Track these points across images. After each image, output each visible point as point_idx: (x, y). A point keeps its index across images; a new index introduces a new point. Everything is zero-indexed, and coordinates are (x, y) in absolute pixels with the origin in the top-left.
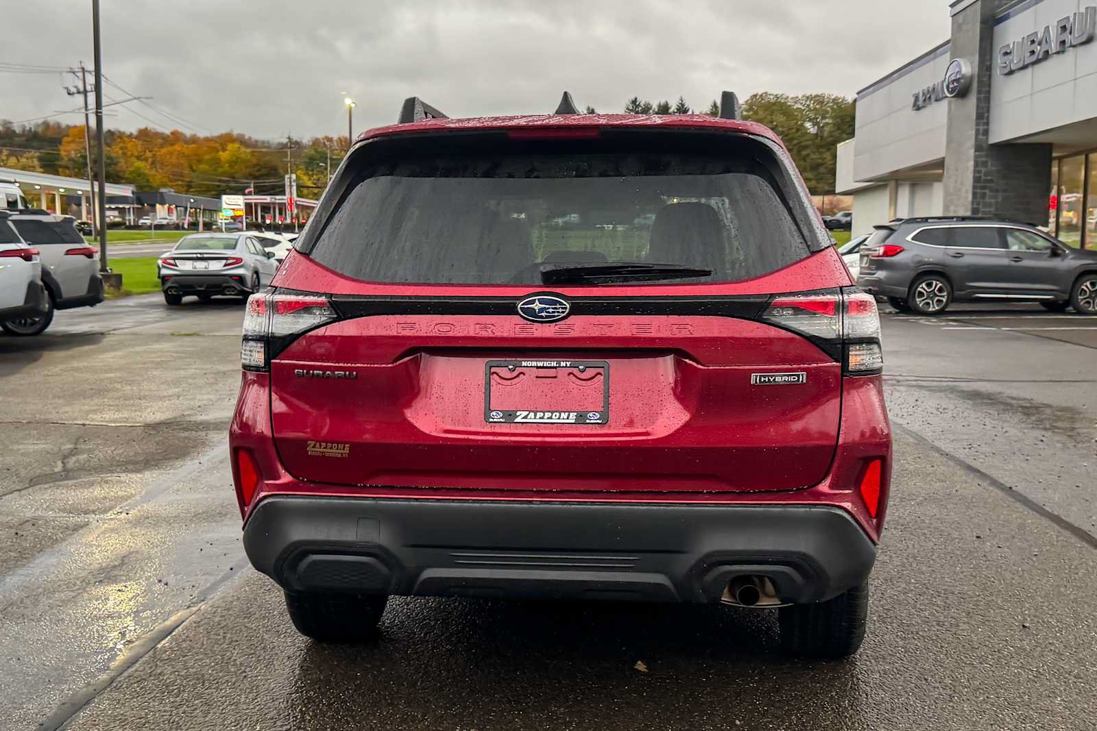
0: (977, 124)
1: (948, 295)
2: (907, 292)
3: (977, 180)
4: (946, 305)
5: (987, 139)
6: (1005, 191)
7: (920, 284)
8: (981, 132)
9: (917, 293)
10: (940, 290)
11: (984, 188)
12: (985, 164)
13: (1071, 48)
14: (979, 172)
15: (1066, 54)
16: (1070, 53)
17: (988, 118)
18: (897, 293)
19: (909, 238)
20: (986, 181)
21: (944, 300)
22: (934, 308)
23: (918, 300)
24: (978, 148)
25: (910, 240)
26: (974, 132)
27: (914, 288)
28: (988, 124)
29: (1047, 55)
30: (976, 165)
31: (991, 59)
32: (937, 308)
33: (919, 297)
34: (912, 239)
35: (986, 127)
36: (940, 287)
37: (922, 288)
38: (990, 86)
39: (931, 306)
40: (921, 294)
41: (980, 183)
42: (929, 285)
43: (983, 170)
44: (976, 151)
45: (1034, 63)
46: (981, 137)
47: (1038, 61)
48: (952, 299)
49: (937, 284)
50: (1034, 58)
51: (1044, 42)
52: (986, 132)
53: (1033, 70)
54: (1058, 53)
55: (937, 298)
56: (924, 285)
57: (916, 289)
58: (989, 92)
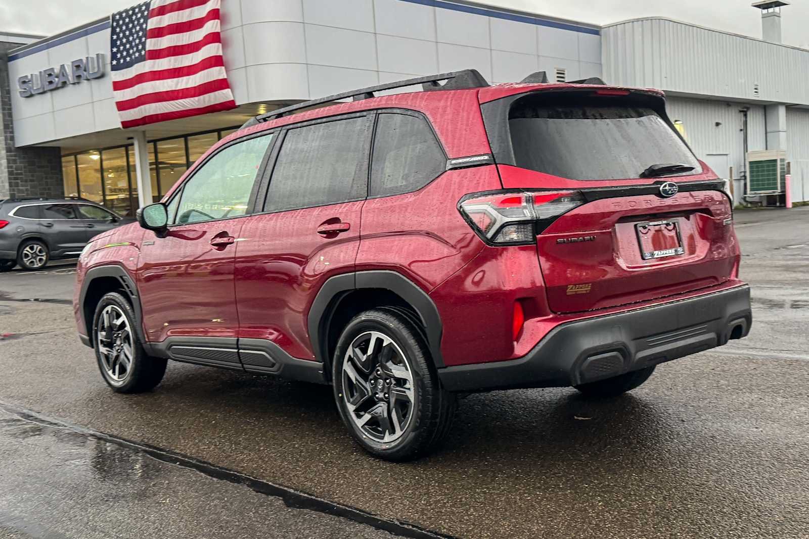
0: (5, 132)
1: (46, 254)
2: (16, 255)
3: (10, 173)
4: (46, 263)
5: (14, 144)
6: (32, 181)
7: (25, 248)
8: (9, 138)
9: (23, 255)
10: (40, 251)
11: (16, 179)
12: (15, 161)
13: (85, 81)
14: (11, 167)
15: (81, 85)
16: (85, 83)
17: (12, 128)
18: (8, 256)
19: (11, 214)
20: (17, 174)
21: (44, 258)
22: (37, 265)
23: (25, 260)
24: (9, 150)
25: (12, 215)
26: (3, 138)
27: (21, 251)
28: (12, 132)
29: (64, 84)
30: (9, 162)
31: (9, 86)
32: (40, 265)
33: (26, 257)
34: (14, 214)
35: (11, 135)
36: (40, 249)
37: (27, 251)
38: (10, 105)
39: (36, 264)
40: (27, 256)
41: (13, 176)
42: (32, 248)
43: (14, 166)
44: (7, 152)
45: (52, 90)
46: (9, 142)
47: (57, 89)
48: (50, 258)
49: (37, 248)
50: (53, 86)
51: (61, 75)
52: (12, 138)
53: (52, 94)
54: (74, 84)
55: (39, 257)
56: (28, 249)
57: (23, 251)
58: (10, 109)
